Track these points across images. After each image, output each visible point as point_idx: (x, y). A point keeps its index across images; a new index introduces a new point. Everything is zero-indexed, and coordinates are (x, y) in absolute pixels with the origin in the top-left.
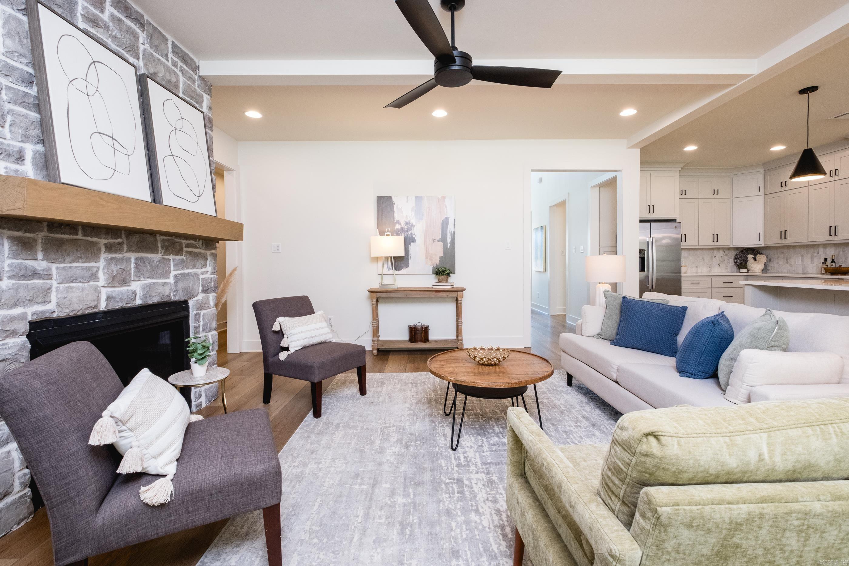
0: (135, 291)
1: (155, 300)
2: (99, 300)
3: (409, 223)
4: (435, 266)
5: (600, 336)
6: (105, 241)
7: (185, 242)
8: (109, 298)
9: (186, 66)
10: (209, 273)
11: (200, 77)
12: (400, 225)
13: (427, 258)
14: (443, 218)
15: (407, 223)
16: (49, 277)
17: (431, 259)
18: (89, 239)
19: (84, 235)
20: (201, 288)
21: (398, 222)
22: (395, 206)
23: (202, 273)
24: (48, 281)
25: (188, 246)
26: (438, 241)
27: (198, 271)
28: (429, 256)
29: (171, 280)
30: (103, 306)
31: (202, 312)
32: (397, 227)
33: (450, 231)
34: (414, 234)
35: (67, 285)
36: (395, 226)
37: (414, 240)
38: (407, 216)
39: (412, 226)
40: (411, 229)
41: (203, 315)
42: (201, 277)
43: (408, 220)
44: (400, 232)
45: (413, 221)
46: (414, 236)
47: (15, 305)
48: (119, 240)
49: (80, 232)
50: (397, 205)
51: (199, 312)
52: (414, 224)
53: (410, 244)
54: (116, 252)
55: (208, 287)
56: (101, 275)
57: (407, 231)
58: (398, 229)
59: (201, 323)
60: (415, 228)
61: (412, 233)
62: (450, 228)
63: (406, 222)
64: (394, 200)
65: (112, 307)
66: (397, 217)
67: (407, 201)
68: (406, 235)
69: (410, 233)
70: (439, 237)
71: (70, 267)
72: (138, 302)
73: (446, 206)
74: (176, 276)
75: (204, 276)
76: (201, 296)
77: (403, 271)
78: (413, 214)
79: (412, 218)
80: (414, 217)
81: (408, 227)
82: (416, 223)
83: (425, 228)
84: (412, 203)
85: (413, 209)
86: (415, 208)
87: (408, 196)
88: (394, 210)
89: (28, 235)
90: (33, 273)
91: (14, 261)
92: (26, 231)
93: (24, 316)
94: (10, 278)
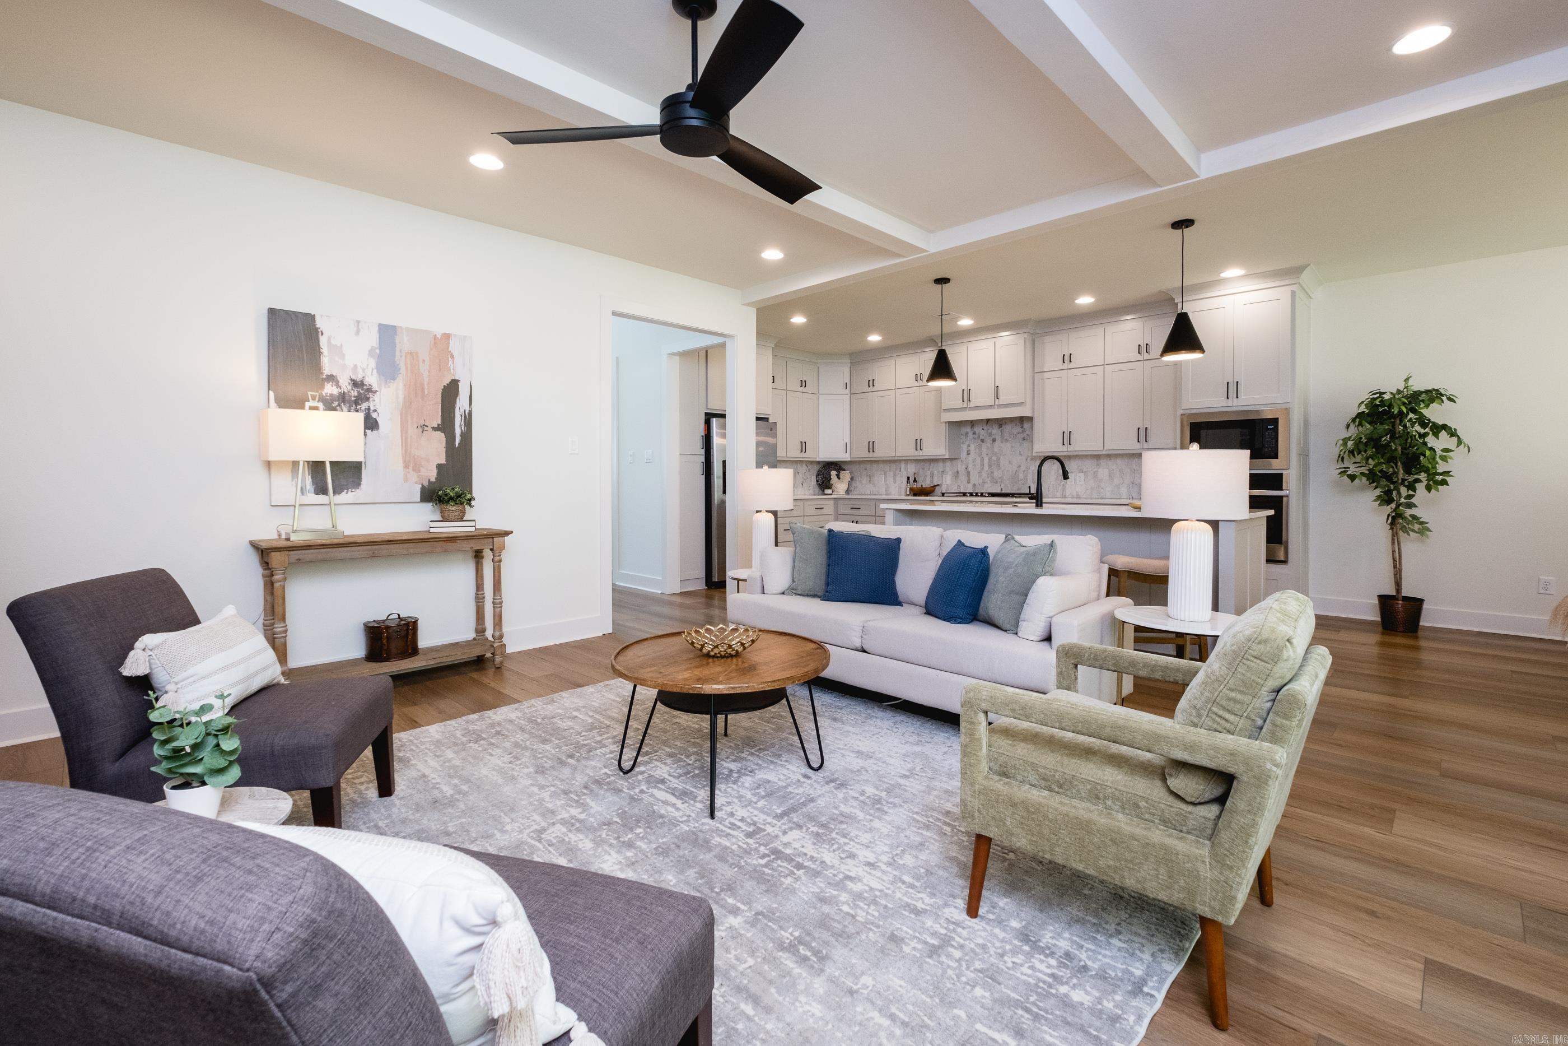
3: (362, 383)
4: (426, 484)
5: (793, 590)
12: (338, 386)
13: (406, 466)
14: (446, 381)
15: (356, 384)
17: (417, 469)
21: (331, 378)
22: (323, 341)
26: (435, 429)
28: (411, 463)
32: (330, 389)
33: (462, 411)
34: (375, 411)
36: (322, 387)
38: (355, 366)
39: (369, 390)
40: (368, 399)
43: (358, 378)
44: (336, 403)
45: (372, 380)
46: (374, 415)
50: (329, 338)
52: (375, 387)
57: (357, 403)
58: (331, 395)
60: (377, 397)
61: (369, 409)
62: (461, 404)
63: (352, 380)
64: (320, 323)
66: (328, 365)
67: (358, 333)
69: (364, 406)
70: (437, 421)
73: (452, 357)
77: (346, 497)
78: (372, 363)
79: (368, 372)
80: (375, 371)
81: (358, 392)
82: (380, 386)
83: (401, 400)
84: (372, 338)
85: (371, 352)
86: (378, 351)
87: (358, 322)
88: (319, 347)
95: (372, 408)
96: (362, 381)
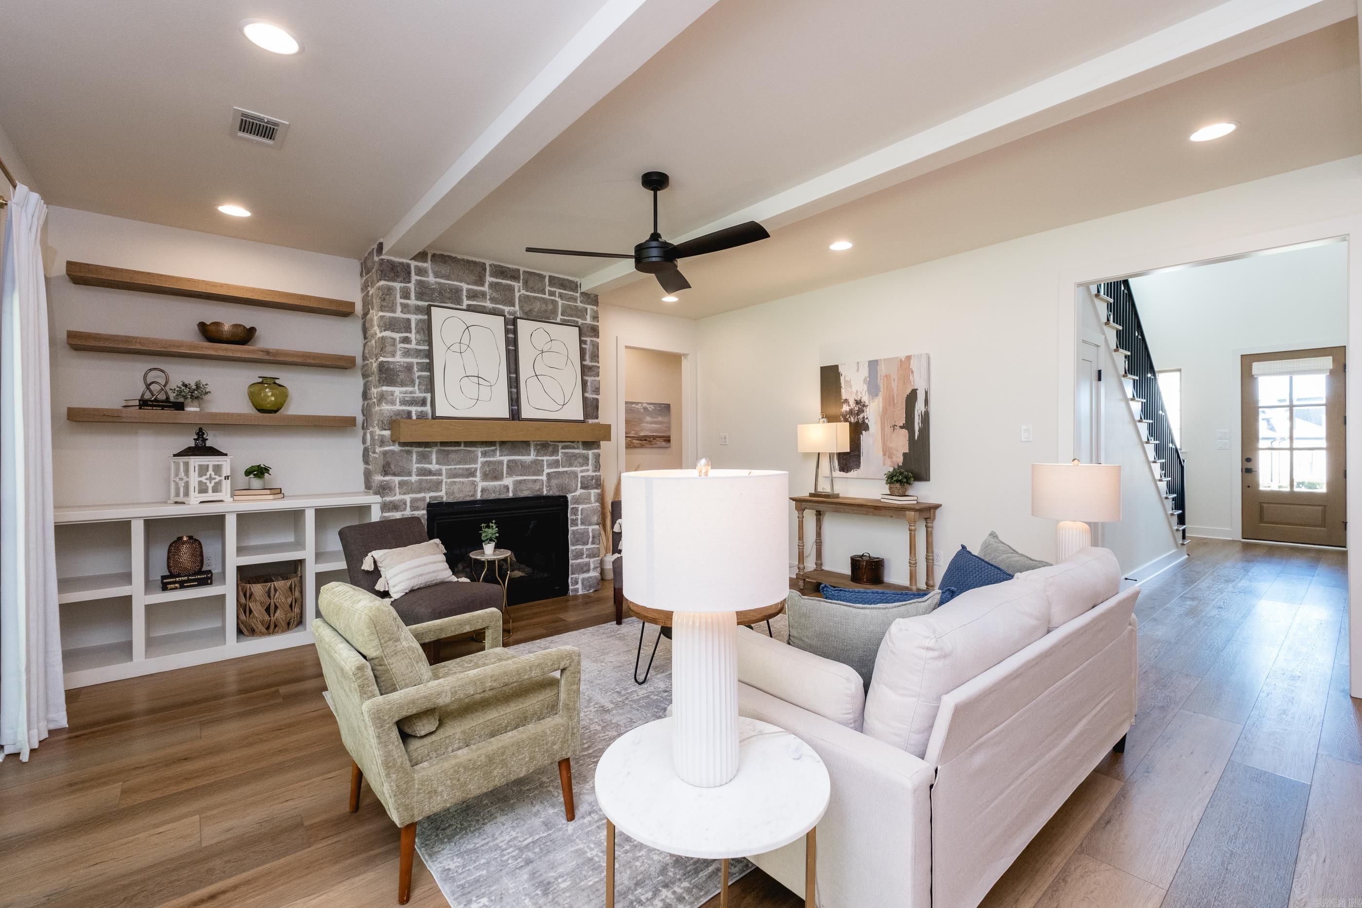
0: (507, 486)
1: (526, 493)
2: (475, 491)
3: (861, 402)
4: (896, 467)
6: (482, 449)
7: (560, 445)
8: (483, 490)
9: (565, 290)
10: (591, 471)
11: (582, 293)
12: (849, 405)
13: (884, 455)
14: (908, 391)
15: (858, 402)
16: (440, 474)
17: (890, 457)
18: (469, 449)
19: (465, 446)
20: (579, 485)
21: (846, 401)
22: (842, 378)
23: (582, 471)
24: (440, 478)
25: (563, 448)
26: (901, 427)
27: (578, 469)
28: (887, 452)
29: (544, 478)
30: (479, 496)
31: (580, 507)
32: (846, 408)
33: (920, 412)
34: (867, 418)
35: (452, 480)
36: (842, 407)
37: (867, 428)
38: (857, 391)
39: (864, 406)
40: (863, 411)
41: (582, 510)
42: (580, 475)
43: (858, 399)
44: (848, 416)
45: (865, 399)
46: (867, 421)
47: (420, 492)
48: (493, 448)
49: (462, 444)
50: (845, 378)
51: (577, 506)
52: (867, 403)
53: (861, 433)
54: (490, 456)
55: (587, 484)
56: (478, 474)
57: (858, 414)
58: (846, 412)
59: (579, 517)
60: (868, 410)
61: (864, 418)
62: (920, 407)
63: (856, 400)
64: (840, 370)
65: (486, 497)
66: (844, 395)
67: (858, 370)
68: (856, 420)
69: (861, 416)
70: (902, 422)
71: (455, 468)
72: (511, 495)
73: (912, 372)
74: (548, 474)
75: (584, 474)
76: (579, 492)
77: (853, 474)
78: (865, 387)
79: (864, 394)
80: (867, 392)
81: (859, 407)
82: (869, 402)
83: (881, 409)
84: (865, 372)
85: (865, 380)
86: (868, 379)
87: (858, 363)
88: (840, 384)
89: (427, 449)
90: (430, 473)
91: (419, 465)
92: (425, 447)
93: (424, 499)
94: (417, 475)
95: (866, 417)
96: (860, 400)
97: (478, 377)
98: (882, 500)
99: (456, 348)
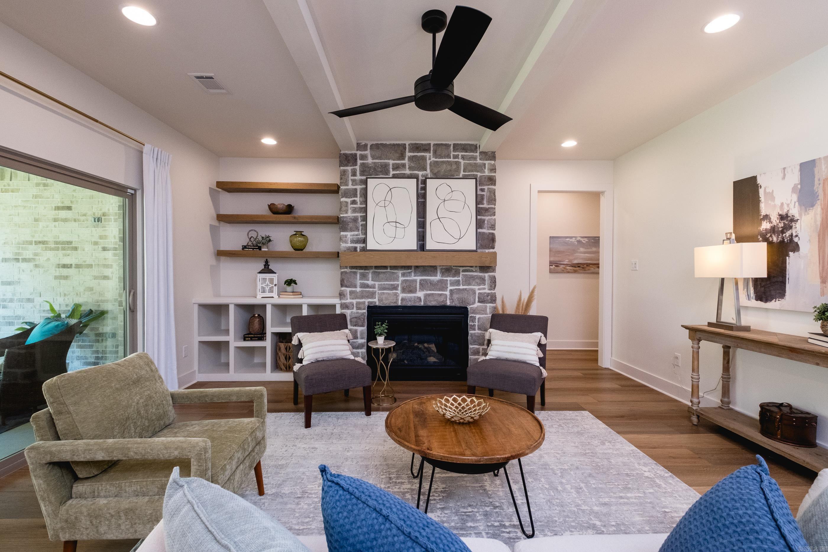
0: (420, 297)
1: (433, 303)
2: (397, 300)
3: (787, 215)
6: (402, 272)
7: (461, 269)
8: (402, 299)
9: (466, 152)
10: (487, 289)
11: (481, 153)
12: (770, 222)
15: (782, 217)
16: (374, 287)
18: (393, 271)
19: (390, 270)
20: (477, 299)
21: (766, 217)
22: (761, 192)
23: (479, 289)
24: (374, 290)
25: (463, 271)
27: (476, 287)
29: (448, 293)
30: (399, 304)
31: (478, 316)
32: (765, 226)
34: (797, 236)
35: (382, 291)
36: (760, 224)
37: (796, 248)
38: (782, 204)
39: (793, 220)
40: (791, 228)
41: (479, 319)
42: (477, 292)
43: (784, 213)
44: (769, 235)
45: (794, 212)
46: (796, 240)
47: (362, 298)
48: (410, 271)
49: (389, 268)
50: (764, 189)
51: (475, 315)
52: (797, 217)
53: (788, 255)
54: (407, 276)
55: (484, 299)
56: (399, 288)
57: (783, 232)
58: (766, 230)
59: (477, 324)
60: (798, 225)
61: (792, 235)
63: (780, 215)
64: (759, 181)
65: (404, 304)
66: (764, 209)
67: (784, 178)
68: (780, 239)
69: (788, 234)
71: (384, 284)
72: (422, 304)
74: (451, 290)
75: (481, 291)
76: (477, 304)
77: (774, 304)
78: (795, 197)
79: (792, 206)
80: (797, 204)
81: (784, 223)
82: (800, 215)
83: (819, 223)
84: (794, 178)
85: (794, 190)
86: (799, 186)
87: (784, 169)
88: (759, 197)
89: (366, 271)
90: (368, 286)
91: (361, 281)
92: (365, 270)
93: (364, 303)
94: (360, 288)
95: (794, 234)
96: (787, 214)
97: (396, 222)
98: (810, 340)
99: (382, 203)
